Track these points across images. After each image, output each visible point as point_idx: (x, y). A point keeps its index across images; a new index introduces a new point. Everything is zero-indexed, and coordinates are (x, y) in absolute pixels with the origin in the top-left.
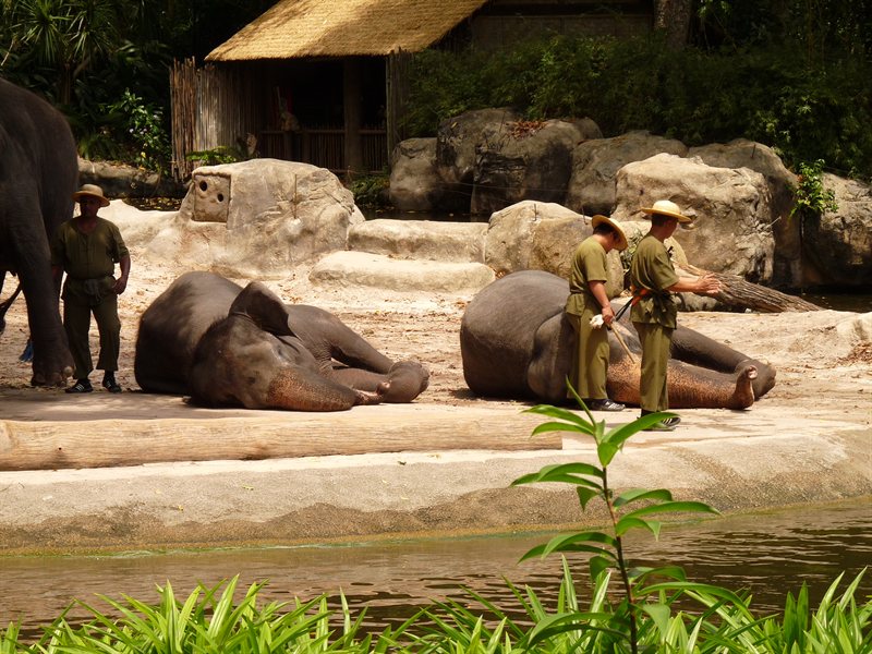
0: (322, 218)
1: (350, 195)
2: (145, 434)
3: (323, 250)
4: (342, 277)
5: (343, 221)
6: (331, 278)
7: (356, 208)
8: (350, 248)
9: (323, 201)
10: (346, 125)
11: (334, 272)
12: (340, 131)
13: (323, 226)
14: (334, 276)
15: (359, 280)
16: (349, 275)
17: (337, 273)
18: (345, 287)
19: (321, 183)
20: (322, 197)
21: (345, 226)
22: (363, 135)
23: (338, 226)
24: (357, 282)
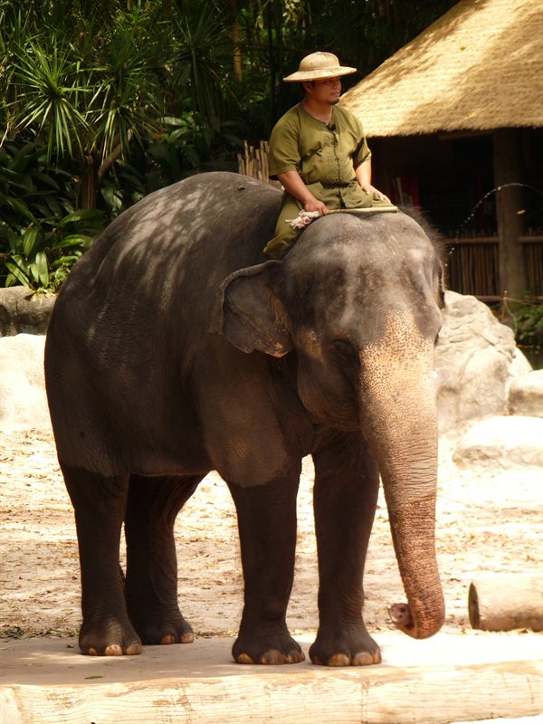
0: (469, 368)
1: (509, 333)
2: (216, 698)
3: (470, 416)
4: (500, 455)
5: (500, 373)
6: (485, 457)
7: (518, 352)
8: (512, 412)
9: (469, 343)
10: (500, 230)
11: (488, 448)
12: (491, 239)
13: (470, 381)
14: (489, 453)
15: (527, 458)
16: (510, 453)
17: (494, 449)
18: (505, 468)
19: (466, 318)
20: (468, 339)
21: (502, 380)
22: (525, 245)
23: (493, 380)
24: (522, 462)
